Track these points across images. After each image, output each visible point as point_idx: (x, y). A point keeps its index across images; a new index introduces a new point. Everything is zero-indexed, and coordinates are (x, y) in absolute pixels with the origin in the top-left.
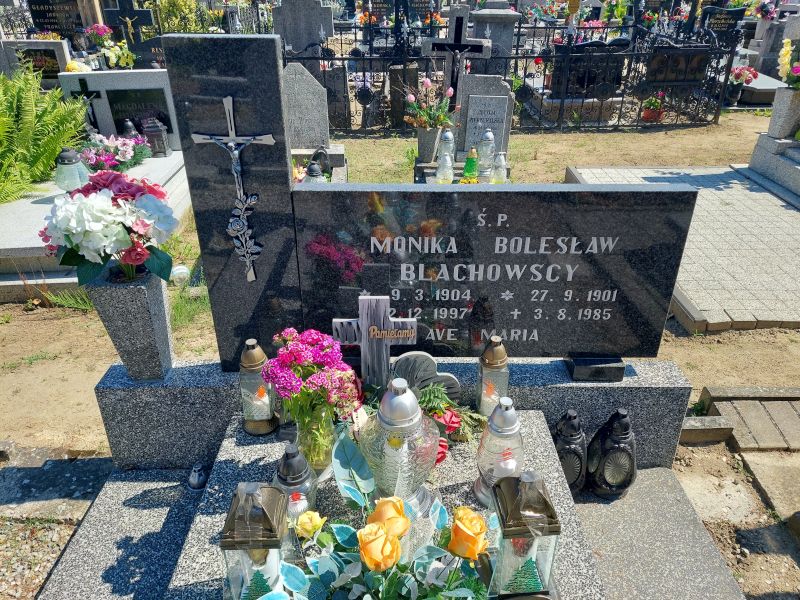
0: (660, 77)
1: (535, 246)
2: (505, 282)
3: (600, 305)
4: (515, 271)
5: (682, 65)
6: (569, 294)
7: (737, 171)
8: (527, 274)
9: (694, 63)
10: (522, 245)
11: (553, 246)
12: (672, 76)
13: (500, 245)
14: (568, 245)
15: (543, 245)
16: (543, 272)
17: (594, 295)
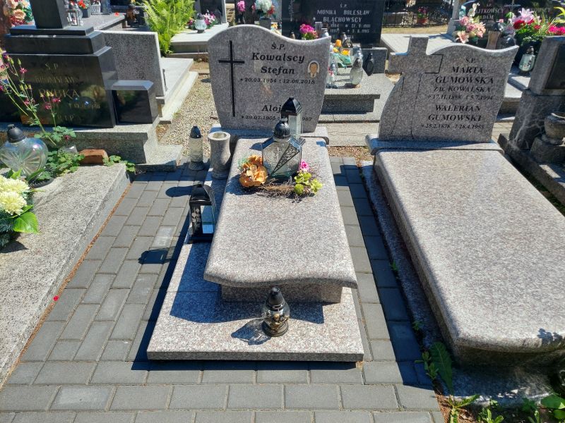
2: (346, 22)
4: (348, 19)
6: (359, 25)
10: (349, 12)
11: (356, 12)
13: (345, 12)
15: (354, 13)
17: (365, 26)
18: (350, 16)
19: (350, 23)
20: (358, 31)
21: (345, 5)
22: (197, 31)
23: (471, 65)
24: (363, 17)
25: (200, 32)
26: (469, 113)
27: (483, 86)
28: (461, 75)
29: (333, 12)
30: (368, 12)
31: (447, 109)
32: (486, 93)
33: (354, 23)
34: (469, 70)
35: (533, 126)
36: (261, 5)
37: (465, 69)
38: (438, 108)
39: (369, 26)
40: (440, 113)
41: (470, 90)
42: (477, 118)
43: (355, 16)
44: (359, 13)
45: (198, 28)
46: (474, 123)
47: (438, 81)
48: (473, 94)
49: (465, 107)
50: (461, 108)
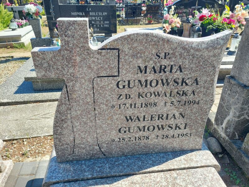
0: (149, 12)
1: (96, 14)
3: (107, 24)
4: (94, 18)
5: (153, 9)
6: (102, 22)
7: (159, 28)
8: (95, 19)
9: (156, 8)
10: (93, 14)
11: (98, 14)
12: (152, 12)
13: (91, 14)
14: (100, 13)
15: (97, 14)
16: (98, 18)
17: (106, 22)
18: (95, 16)
19: (95, 21)
20: (102, 25)
21: (90, 9)
22: (11, 30)
23: (165, 62)
24: (103, 16)
25: (13, 30)
26: (172, 122)
27: (186, 88)
28: (151, 77)
29: (82, 14)
30: (106, 13)
31: (142, 119)
32: (191, 97)
33: (98, 20)
34: (162, 69)
35: (242, 117)
36: (28, 10)
37: (157, 69)
38: (129, 119)
39: (108, 22)
40: (133, 125)
41: (168, 95)
42: (182, 127)
43: (98, 16)
44: (100, 14)
45: (12, 27)
46: (178, 131)
47: (121, 87)
48: (173, 100)
49: (165, 116)
50: (160, 117)
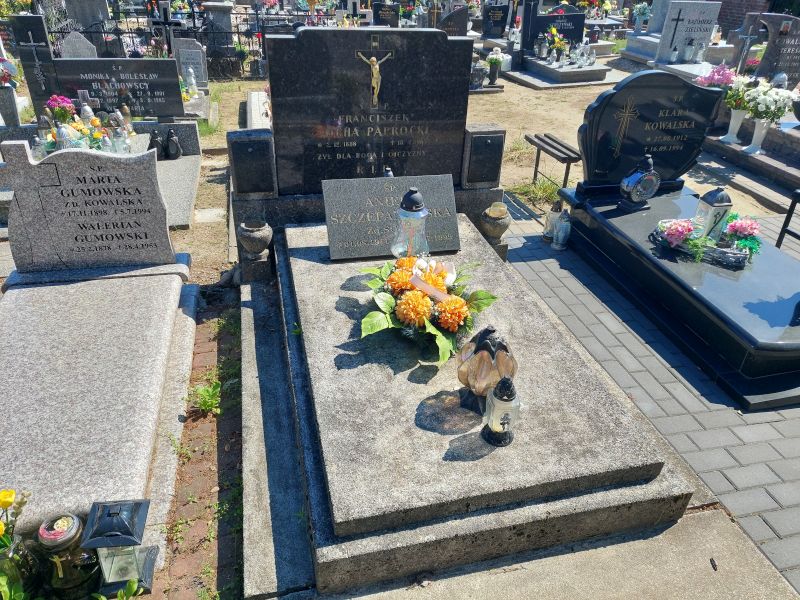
1: (133, 77)
2: (127, 89)
3: (160, 97)
4: (129, 85)
6: (149, 93)
8: (134, 86)
10: (128, 76)
11: (138, 76)
13: (122, 76)
14: (143, 75)
16: (138, 85)
18: (131, 81)
19: (133, 90)
20: (149, 101)
21: (120, 68)
23: (100, 174)
24: (150, 81)
26: (129, 230)
27: (130, 197)
28: (92, 186)
29: (105, 76)
30: (156, 76)
31: (96, 227)
32: (139, 206)
33: (139, 90)
34: (101, 180)
37: (95, 179)
38: (83, 227)
39: (162, 93)
40: (89, 233)
41: (115, 203)
42: (143, 236)
43: (138, 81)
46: (139, 242)
48: (122, 208)
49: (120, 224)
50: (115, 225)
